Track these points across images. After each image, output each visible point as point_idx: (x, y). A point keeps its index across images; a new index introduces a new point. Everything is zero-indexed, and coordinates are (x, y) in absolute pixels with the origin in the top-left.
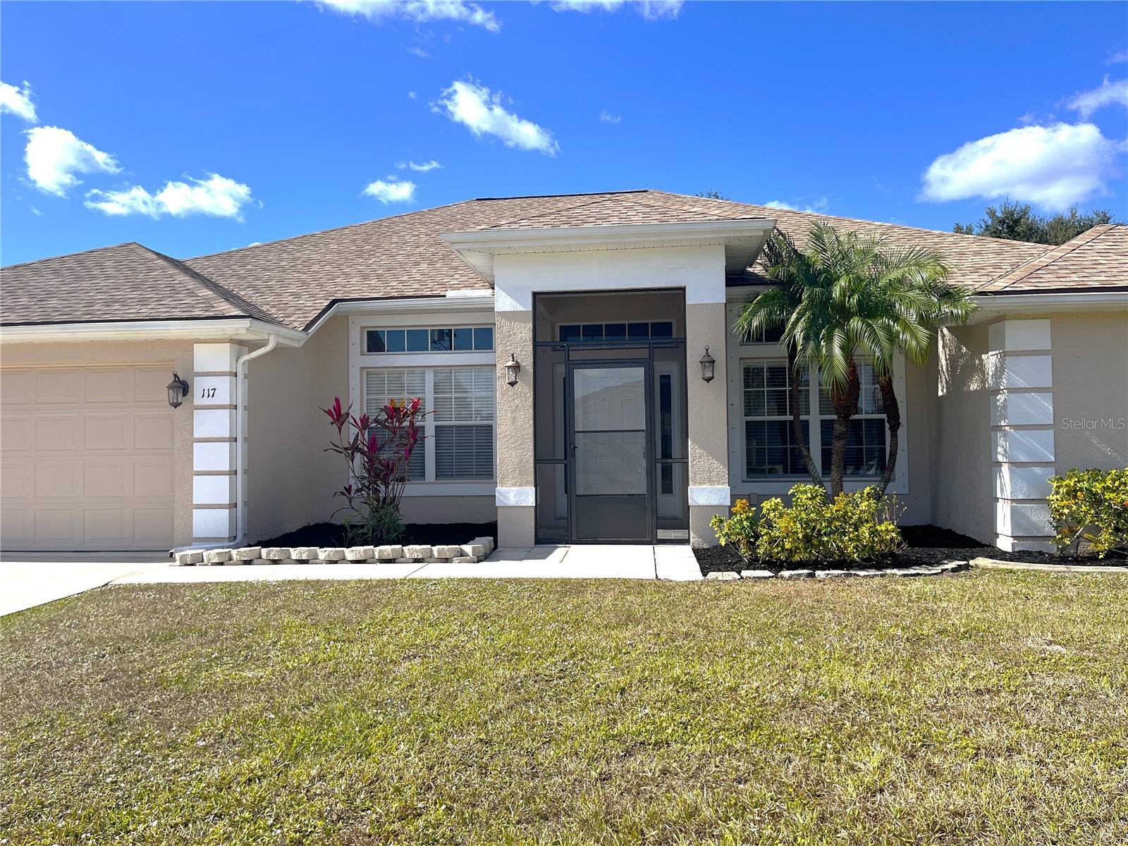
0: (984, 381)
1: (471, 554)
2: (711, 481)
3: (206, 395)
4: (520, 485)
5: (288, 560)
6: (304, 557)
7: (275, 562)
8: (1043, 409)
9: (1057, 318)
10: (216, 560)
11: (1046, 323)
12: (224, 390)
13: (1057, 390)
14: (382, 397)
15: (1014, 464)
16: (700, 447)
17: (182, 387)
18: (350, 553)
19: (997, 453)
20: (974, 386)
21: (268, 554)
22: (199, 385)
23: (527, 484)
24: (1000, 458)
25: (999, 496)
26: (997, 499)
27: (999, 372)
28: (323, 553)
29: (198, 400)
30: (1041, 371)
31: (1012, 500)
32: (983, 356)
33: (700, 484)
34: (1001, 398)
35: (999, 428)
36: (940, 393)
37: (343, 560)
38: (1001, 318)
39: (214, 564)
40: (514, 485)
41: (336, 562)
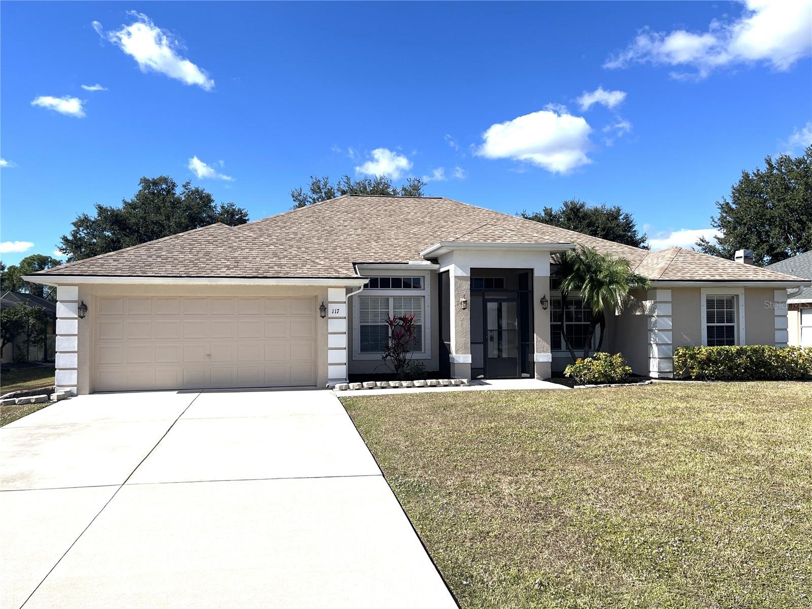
0: (644, 311)
1: (466, 383)
2: (544, 352)
3: (334, 312)
4: (465, 354)
5: (389, 387)
6: (397, 385)
7: (383, 388)
8: (668, 323)
9: (673, 289)
10: (357, 388)
11: (670, 290)
12: (343, 310)
13: (673, 317)
14: (378, 310)
15: (657, 344)
16: (540, 337)
17: (324, 308)
18: (416, 383)
19: (651, 340)
20: (638, 313)
21: (381, 384)
22: (331, 307)
23: (467, 353)
24: (652, 342)
25: (651, 356)
26: (650, 358)
27: (653, 309)
28: (405, 383)
29: (330, 314)
30: (667, 309)
31: (659, 358)
32: (643, 302)
33: (540, 353)
34: (653, 319)
35: (652, 330)
36: (617, 314)
37: (414, 386)
38: (655, 288)
39: (356, 389)
40: (462, 354)
41: (410, 387)
